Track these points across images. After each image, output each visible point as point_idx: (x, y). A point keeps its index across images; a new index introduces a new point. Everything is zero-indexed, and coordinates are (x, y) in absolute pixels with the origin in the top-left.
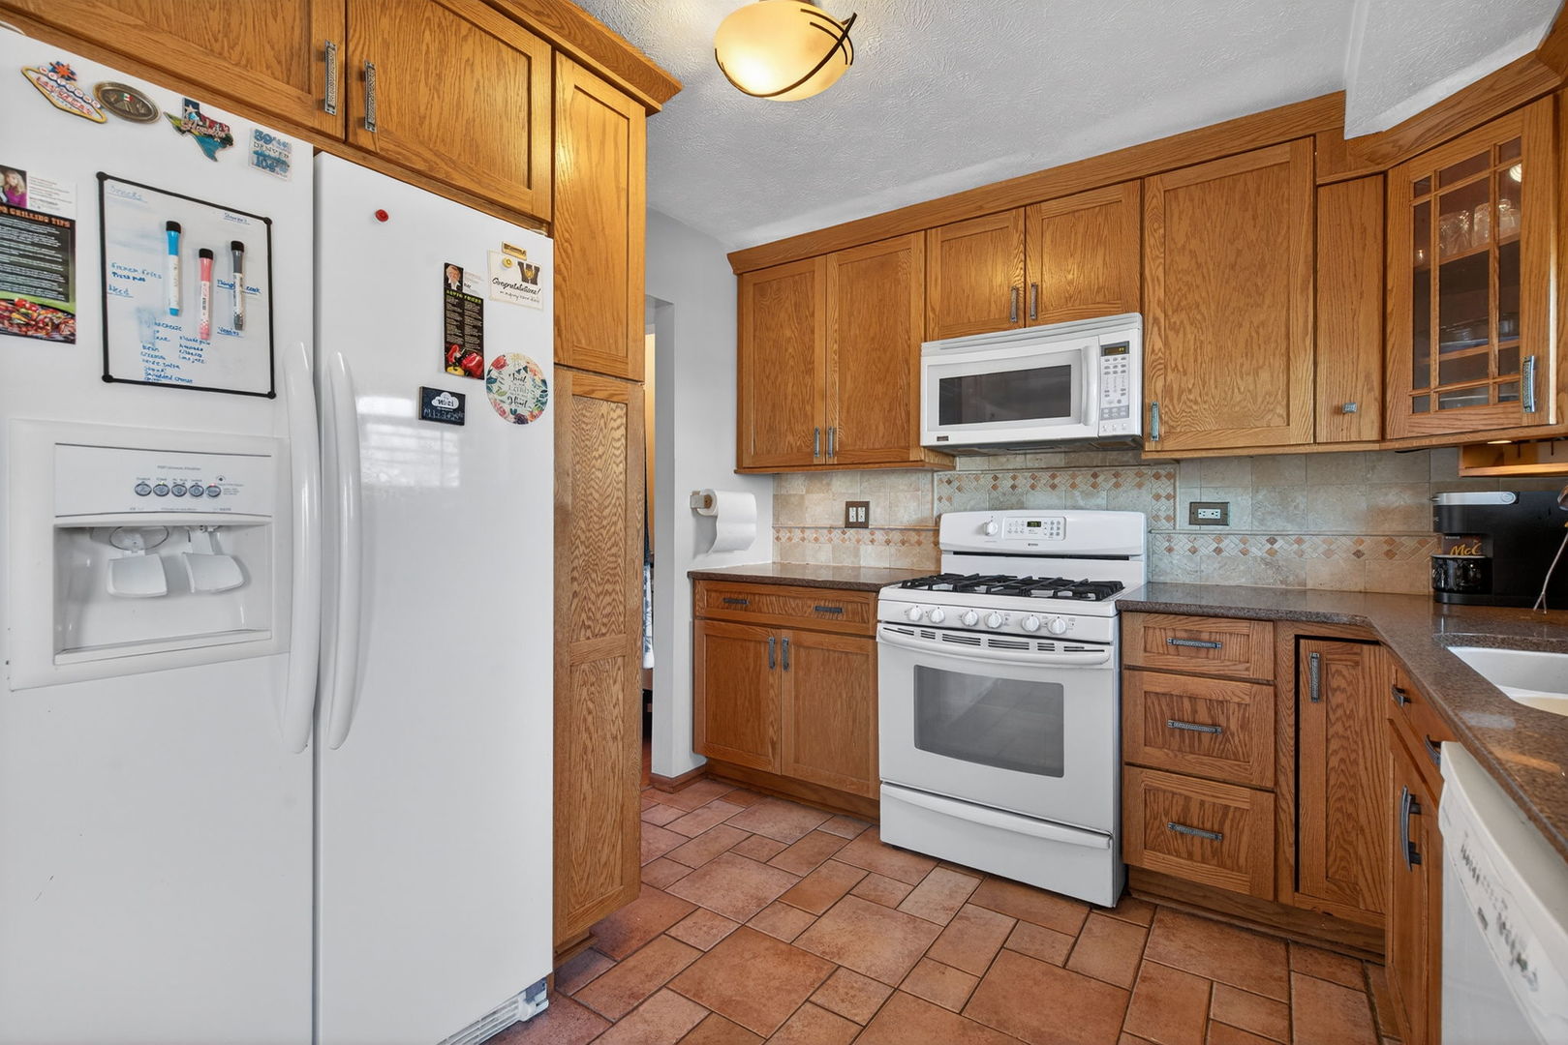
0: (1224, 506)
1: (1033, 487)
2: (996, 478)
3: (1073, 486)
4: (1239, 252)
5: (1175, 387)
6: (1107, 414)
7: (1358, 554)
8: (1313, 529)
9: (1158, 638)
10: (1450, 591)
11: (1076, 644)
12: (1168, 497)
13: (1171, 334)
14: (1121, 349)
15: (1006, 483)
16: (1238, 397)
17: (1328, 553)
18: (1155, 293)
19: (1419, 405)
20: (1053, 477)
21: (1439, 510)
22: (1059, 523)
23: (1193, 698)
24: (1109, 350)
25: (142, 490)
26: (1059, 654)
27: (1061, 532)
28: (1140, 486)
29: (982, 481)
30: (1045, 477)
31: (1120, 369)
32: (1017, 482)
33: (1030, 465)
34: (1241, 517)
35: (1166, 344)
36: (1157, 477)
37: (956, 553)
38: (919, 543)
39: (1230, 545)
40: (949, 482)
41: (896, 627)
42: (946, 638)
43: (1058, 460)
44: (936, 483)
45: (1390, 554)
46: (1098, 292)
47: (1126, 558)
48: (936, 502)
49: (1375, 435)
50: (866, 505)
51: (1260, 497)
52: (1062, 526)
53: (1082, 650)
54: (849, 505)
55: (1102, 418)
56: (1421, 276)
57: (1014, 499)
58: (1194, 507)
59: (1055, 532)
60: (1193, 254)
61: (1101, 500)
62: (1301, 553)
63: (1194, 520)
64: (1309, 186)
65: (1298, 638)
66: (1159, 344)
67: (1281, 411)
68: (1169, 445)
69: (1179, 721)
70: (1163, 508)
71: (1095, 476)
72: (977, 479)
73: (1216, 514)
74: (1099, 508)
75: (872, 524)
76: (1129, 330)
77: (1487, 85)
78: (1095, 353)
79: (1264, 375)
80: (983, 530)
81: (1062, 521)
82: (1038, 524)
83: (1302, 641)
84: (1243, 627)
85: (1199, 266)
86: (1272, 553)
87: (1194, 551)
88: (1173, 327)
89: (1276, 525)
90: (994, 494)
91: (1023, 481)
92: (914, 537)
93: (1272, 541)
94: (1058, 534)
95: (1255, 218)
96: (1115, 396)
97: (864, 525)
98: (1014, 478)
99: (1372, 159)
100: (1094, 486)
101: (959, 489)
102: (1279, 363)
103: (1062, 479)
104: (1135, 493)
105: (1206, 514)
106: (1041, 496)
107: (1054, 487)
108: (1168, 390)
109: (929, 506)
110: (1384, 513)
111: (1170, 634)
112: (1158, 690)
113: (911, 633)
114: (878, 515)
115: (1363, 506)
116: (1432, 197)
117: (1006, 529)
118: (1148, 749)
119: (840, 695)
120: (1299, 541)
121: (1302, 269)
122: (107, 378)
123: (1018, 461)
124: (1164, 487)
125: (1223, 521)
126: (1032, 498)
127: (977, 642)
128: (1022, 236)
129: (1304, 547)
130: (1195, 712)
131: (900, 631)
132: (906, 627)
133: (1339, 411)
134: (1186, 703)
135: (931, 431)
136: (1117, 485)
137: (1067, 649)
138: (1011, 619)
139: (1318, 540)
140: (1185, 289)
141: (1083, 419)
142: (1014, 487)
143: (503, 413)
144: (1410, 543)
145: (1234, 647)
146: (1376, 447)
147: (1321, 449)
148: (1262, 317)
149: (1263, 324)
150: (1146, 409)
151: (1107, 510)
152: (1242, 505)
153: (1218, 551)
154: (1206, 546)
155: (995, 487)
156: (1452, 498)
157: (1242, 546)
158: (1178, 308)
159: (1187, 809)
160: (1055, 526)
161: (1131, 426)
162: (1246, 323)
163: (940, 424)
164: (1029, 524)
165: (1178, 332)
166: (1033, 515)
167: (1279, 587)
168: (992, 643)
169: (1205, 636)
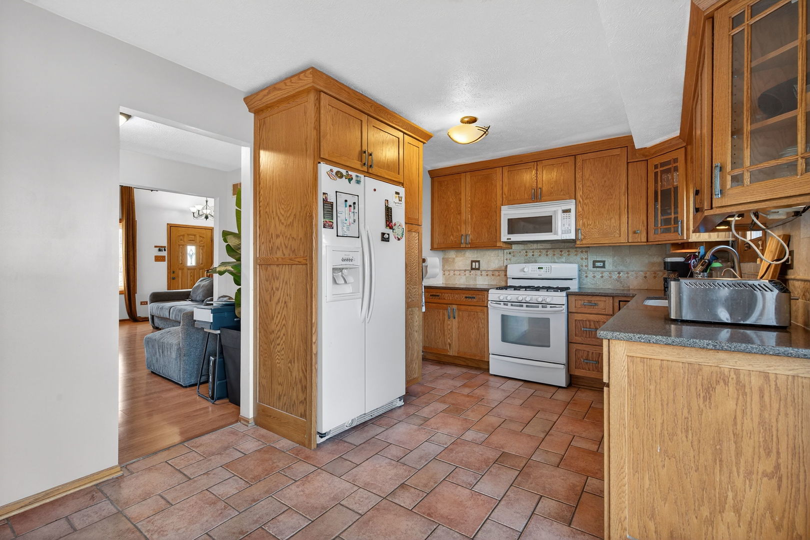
0: (604, 262)
1: (540, 255)
2: (527, 252)
3: (554, 255)
4: (605, 181)
5: (586, 223)
6: (564, 232)
7: (645, 277)
8: (632, 269)
9: (579, 303)
11: (553, 305)
12: (586, 259)
13: (585, 206)
14: (568, 211)
15: (530, 254)
16: (605, 227)
17: (636, 277)
18: (579, 194)
19: (656, 232)
20: (547, 252)
21: (665, 263)
23: (589, 321)
24: (565, 211)
25: (343, 260)
26: (548, 309)
27: (550, 271)
28: (576, 255)
29: (522, 253)
30: (544, 252)
31: (568, 218)
34: (609, 266)
35: (583, 209)
36: (582, 252)
37: (513, 278)
38: (499, 275)
39: (606, 275)
40: (510, 253)
41: (495, 302)
42: (512, 305)
43: (548, 246)
44: (505, 254)
45: (655, 277)
47: (571, 279)
48: (505, 261)
49: (645, 240)
50: (479, 261)
51: (615, 258)
52: (550, 269)
53: (555, 307)
54: (472, 262)
55: (562, 233)
56: (656, 194)
57: (533, 260)
58: (594, 262)
60: (591, 181)
61: (564, 260)
62: (628, 277)
63: (594, 267)
64: (626, 162)
65: (620, 301)
66: (581, 209)
67: (618, 232)
68: (584, 242)
69: (585, 328)
70: (584, 263)
71: (561, 251)
72: (520, 252)
73: (602, 264)
74: (563, 263)
75: (481, 268)
76: (571, 205)
77: (669, 142)
78: (560, 212)
79: (613, 221)
80: (523, 270)
81: (550, 267)
82: (542, 268)
83: (621, 303)
84: (603, 299)
85: (593, 185)
86: (619, 277)
87: (594, 277)
88: (585, 204)
89: (621, 268)
90: (526, 257)
91: (537, 253)
92: (497, 273)
93: (619, 273)
94: (548, 272)
95: (610, 171)
96: (566, 226)
97: (478, 269)
98: (533, 252)
99: (643, 156)
100: (561, 255)
101: (514, 256)
102: (617, 217)
103: (550, 252)
104: (575, 257)
105: (598, 264)
106: (543, 258)
107: (547, 255)
108: (584, 224)
109: (503, 262)
110: (653, 264)
111: (583, 302)
112: (578, 319)
113: (500, 304)
114: (483, 266)
115: (647, 261)
116: (658, 170)
117: (531, 270)
118: (576, 338)
119: (475, 326)
120: (628, 273)
121: (624, 188)
122: (337, 236)
123: (535, 246)
124: (584, 256)
125: (604, 267)
126: (539, 259)
127: (522, 306)
128: (536, 171)
129: (629, 275)
130: (590, 325)
132: (498, 302)
133: (635, 233)
134: (588, 323)
135: (505, 236)
136: (569, 255)
137: (551, 307)
138: (533, 298)
139: (633, 273)
140: (588, 192)
141: (556, 233)
142: (533, 255)
143: (396, 238)
145: (601, 305)
146: (645, 244)
147: (630, 244)
148: (612, 203)
149: (613, 205)
150: (577, 231)
151: (566, 263)
152: (609, 262)
153: (602, 277)
154: (598, 276)
155: (526, 255)
156: (669, 260)
157: (609, 275)
158: (587, 198)
159: (588, 355)
160: (547, 269)
161: (572, 236)
162: (608, 204)
163: (508, 234)
164: (539, 268)
165: (587, 206)
166: (540, 265)
167: (622, 288)
168: (527, 306)
169: (593, 302)
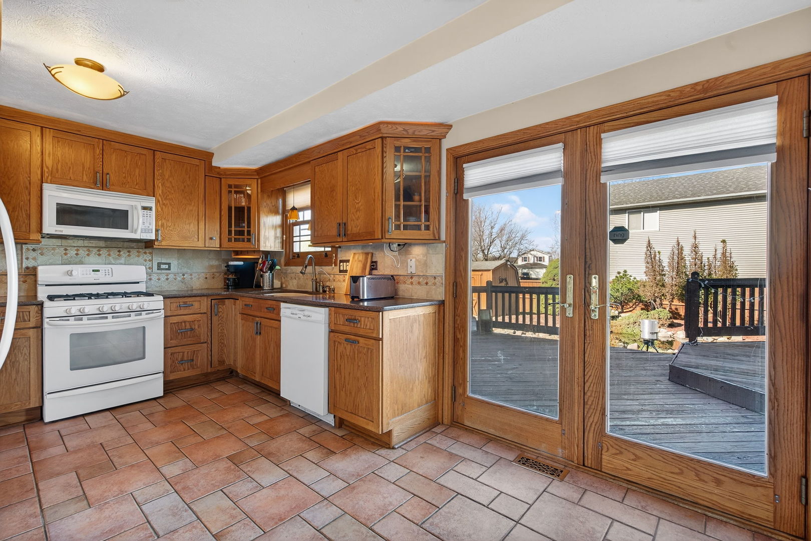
0: (169, 264)
1: (88, 255)
2: (66, 250)
3: (109, 255)
4: (185, 187)
5: (165, 224)
6: (144, 231)
7: (206, 278)
8: (195, 271)
9: (175, 305)
10: (231, 286)
11: (150, 312)
12: (150, 260)
13: (164, 207)
14: (150, 209)
15: (72, 252)
16: (184, 231)
17: (199, 278)
18: (159, 192)
19: (230, 240)
20: (99, 251)
21: (228, 266)
22: (108, 270)
23: (185, 322)
24: (144, 208)
26: (144, 315)
27: (110, 273)
28: (138, 256)
29: (57, 251)
30: (95, 250)
31: (149, 216)
32: (79, 252)
33: (86, 245)
34: (174, 268)
35: (162, 209)
36: (145, 253)
37: (46, 285)
39: (171, 276)
40: (34, 250)
41: (58, 319)
42: (89, 319)
43: (102, 244)
44: (24, 250)
45: (213, 278)
46: (137, 184)
47: (138, 283)
48: (24, 260)
49: (219, 246)
51: (180, 261)
52: (110, 271)
53: (153, 313)
55: (142, 232)
56: (230, 208)
57: (77, 260)
58: (159, 264)
59: (107, 274)
60: (171, 182)
61: (122, 260)
62: (192, 279)
63: (159, 268)
64: (204, 176)
65: (211, 300)
66: (160, 209)
67: (196, 237)
68: (163, 243)
69: (182, 329)
70: (148, 264)
71: (119, 251)
72: (54, 249)
73: (167, 267)
74: (121, 264)
76: (151, 202)
77: (245, 171)
78: (140, 208)
79: (192, 225)
80: (70, 273)
81: (110, 269)
82: (98, 271)
83: (212, 301)
84: (198, 299)
85: (173, 187)
86: (184, 279)
87: (159, 279)
88: (164, 204)
89: (185, 270)
90: (65, 257)
91: (83, 252)
93: (184, 275)
94: (109, 275)
95: (189, 178)
96: (146, 225)
98: (77, 250)
99: (218, 173)
100: (119, 255)
101: (42, 254)
102: (195, 223)
103: (104, 252)
104: (137, 258)
105: (163, 266)
106: (93, 258)
107: (99, 255)
108: (162, 225)
110: (212, 267)
111: (178, 304)
112: (174, 322)
113: (68, 320)
115: (207, 265)
116: (233, 190)
117: (81, 273)
118: (171, 341)
120: (191, 275)
121: (202, 196)
123: (80, 243)
124: (148, 257)
125: (169, 269)
126: (87, 259)
127: (106, 318)
128: (101, 151)
129: (192, 277)
130: (185, 326)
131: (63, 320)
132: (64, 318)
133: (211, 239)
134: (183, 324)
135: (50, 225)
136: (129, 256)
137: (147, 314)
138: (123, 307)
139: (196, 275)
140: (168, 193)
141: (134, 232)
142: (77, 254)
144: (218, 274)
145: (196, 305)
146: (219, 249)
147: (206, 249)
148: (191, 208)
149: (192, 210)
150: (157, 231)
151: (125, 264)
152: (174, 263)
153: (167, 279)
154: (163, 278)
155: (66, 254)
156: (232, 263)
157: (175, 277)
158: (166, 199)
159: (183, 356)
160: (107, 272)
161: (152, 237)
162: (187, 209)
163: (57, 224)
164: (93, 271)
165: (166, 207)
166: (96, 267)
167: (186, 289)
168: (113, 317)
169: (188, 303)
